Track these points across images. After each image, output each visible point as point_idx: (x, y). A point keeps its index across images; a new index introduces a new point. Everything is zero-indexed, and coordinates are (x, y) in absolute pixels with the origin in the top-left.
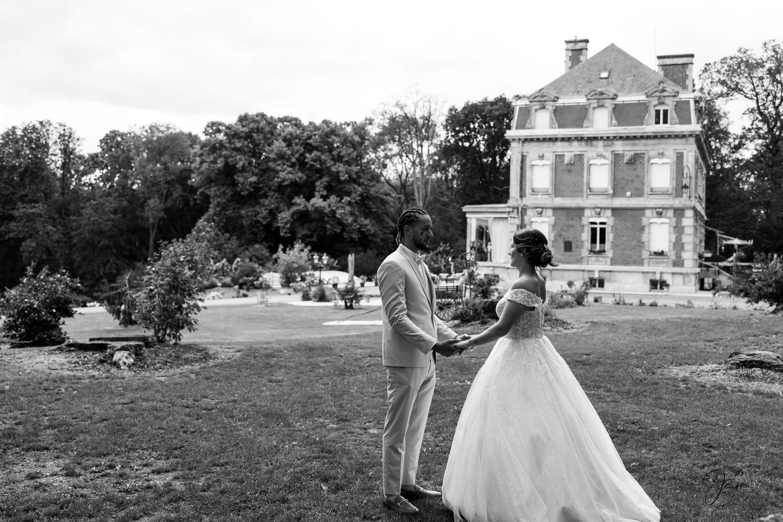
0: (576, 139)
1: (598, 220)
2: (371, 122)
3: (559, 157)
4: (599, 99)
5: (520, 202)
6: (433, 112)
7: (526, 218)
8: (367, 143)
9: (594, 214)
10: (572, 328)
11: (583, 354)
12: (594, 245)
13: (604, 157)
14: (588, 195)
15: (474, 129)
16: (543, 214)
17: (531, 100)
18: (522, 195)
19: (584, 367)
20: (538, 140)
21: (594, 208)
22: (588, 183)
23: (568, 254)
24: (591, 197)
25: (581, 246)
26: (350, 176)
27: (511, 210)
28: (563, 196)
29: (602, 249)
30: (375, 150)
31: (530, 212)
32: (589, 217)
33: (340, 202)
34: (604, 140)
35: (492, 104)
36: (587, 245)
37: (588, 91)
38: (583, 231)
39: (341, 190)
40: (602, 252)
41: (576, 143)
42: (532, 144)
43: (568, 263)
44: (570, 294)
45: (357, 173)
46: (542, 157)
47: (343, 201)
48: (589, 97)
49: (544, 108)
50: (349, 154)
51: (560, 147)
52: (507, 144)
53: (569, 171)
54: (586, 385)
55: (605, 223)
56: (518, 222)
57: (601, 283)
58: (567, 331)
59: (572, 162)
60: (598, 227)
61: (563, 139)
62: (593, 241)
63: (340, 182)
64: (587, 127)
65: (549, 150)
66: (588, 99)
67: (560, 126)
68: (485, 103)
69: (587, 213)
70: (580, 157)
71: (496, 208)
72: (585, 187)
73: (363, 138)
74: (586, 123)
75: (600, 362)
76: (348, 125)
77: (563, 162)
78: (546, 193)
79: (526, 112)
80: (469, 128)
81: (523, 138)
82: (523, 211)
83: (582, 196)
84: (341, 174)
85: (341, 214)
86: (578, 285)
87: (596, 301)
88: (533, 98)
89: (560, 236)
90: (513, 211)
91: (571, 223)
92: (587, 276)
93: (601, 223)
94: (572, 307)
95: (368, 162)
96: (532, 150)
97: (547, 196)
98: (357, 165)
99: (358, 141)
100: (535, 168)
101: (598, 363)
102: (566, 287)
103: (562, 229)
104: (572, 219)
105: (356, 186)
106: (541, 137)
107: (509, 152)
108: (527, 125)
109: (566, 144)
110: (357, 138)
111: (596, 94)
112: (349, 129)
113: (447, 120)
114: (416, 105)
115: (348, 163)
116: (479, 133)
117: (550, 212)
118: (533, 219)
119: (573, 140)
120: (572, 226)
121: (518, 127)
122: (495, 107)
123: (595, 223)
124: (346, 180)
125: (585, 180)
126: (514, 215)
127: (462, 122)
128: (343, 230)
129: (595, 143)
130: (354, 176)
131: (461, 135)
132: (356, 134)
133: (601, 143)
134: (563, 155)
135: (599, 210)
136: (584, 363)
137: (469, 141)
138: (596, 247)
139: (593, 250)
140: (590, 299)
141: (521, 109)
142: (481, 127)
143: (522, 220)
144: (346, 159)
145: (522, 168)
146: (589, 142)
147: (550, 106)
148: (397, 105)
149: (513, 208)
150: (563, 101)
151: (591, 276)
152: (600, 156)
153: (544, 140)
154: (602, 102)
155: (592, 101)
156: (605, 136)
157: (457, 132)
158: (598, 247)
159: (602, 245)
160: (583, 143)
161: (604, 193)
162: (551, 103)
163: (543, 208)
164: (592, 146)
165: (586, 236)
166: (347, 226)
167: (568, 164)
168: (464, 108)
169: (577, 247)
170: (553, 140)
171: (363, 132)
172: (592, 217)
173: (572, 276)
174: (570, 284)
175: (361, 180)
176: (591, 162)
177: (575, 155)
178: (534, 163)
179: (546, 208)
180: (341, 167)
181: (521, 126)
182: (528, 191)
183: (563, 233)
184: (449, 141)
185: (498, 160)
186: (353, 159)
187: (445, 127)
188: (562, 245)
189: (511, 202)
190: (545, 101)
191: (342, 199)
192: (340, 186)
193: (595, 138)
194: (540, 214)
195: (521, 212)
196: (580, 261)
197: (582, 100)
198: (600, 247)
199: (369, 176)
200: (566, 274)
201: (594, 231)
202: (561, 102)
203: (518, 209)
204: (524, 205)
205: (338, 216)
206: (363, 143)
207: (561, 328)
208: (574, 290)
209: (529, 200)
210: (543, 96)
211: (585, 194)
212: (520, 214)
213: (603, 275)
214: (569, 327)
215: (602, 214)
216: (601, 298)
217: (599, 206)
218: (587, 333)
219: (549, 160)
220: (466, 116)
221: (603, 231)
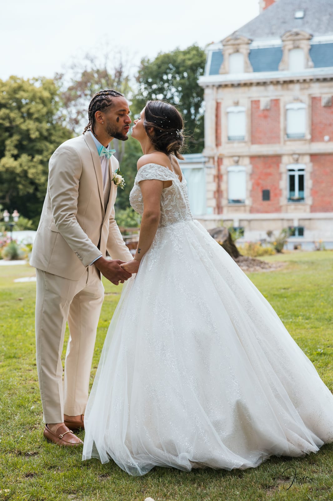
0: (271, 83)
1: (296, 167)
2: (60, 77)
3: (255, 103)
4: (294, 40)
5: (215, 151)
6: (124, 64)
7: (223, 168)
8: (57, 99)
9: (292, 160)
10: (270, 267)
11: (281, 288)
12: (292, 193)
13: (301, 101)
14: (285, 141)
15: (168, 81)
16: (240, 162)
17: (224, 43)
18: (218, 144)
19: (282, 300)
20: (233, 85)
21: (292, 155)
22: (285, 129)
23: (266, 203)
24: (288, 143)
25: (279, 194)
26: (41, 134)
27: (206, 159)
28: (260, 143)
29: (301, 196)
30: (66, 105)
31: (226, 162)
32: (287, 164)
33: (32, 160)
34: (301, 83)
35: (185, 53)
36: (286, 192)
37: (283, 32)
38: (280, 179)
39: (32, 148)
40: (301, 199)
41: (271, 88)
42: (227, 90)
43: (267, 212)
44: (269, 243)
45: (48, 130)
46: (237, 104)
47: (35, 160)
48: (284, 38)
49: (237, 51)
50: (38, 111)
51: (255, 93)
52: (201, 92)
53: (266, 117)
54: (283, 314)
55: (303, 170)
56: (214, 172)
57: (301, 232)
58: (264, 270)
59: (268, 107)
60: (297, 174)
61: (258, 84)
62: (292, 188)
63: (31, 140)
64: (283, 70)
65: (244, 96)
66: (283, 41)
67: (256, 70)
68: (177, 52)
69: (285, 159)
70: (276, 102)
71: (191, 159)
72: (282, 133)
73: (53, 94)
74: (281, 66)
75: (298, 295)
76: (37, 80)
77: (258, 107)
78: (241, 140)
79: (219, 56)
80: (162, 79)
81: (217, 84)
82: (220, 161)
83: (279, 142)
84: (31, 132)
85: (33, 174)
86: (277, 234)
87: (296, 248)
88: (225, 42)
89: (258, 184)
90: (209, 161)
91: (269, 171)
92: (286, 225)
93: (299, 170)
94: (271, 254)
95: (60, 118)
96: (227, 96)
97: (243, 144)
98: (48, 122)
99: (47, 98)
100: (230, 116)
101: (296, 295)
102: (265, 236)
103: (260, 178)
104: (270, 167)
105: (48, 144)
106: (236, 83)
107: (203, 104)
108: (221, 71)
109: (261, 88)
110: (46, 94)
111: (291, 35)
112: (38, 85)
113: (139, 72)
114: (107, 57)
115: (38, 120)
116: (172, 84)
117: (247, 161)
118: (230, 169)
119: (268, 85)
120: (270, 174)
121: (212, 73)
122: (188, 56)
123: (293, 170)
124: (36, 138)
125: (282, 126)
126: (211, 164)
127: (155, 73)
128: (36, 189)
129: (291, 86)
130: (45, 134)
131: (155, 87)
132: (45, 89)
133: (297, 87)
134: (259, 101)
135: (297, 157)
136: (281, 296)
137: (162, 93)
138: (294, 195)
139: (292, 197)
140: (289, 247)
141: (214, 54)
142: (174, 77)
143: (219, 170)
144: (36, 116)
145: (217, 116)
146: (285, 86)
147: (244, 49)
148: (87, 57)
149: (209, 158)
150: (258, 44)
151: (290, 224)
152: (297, 100)
153: (239, 85)
154: (297, 43)
155: (287, 43)
156: (301, 79)
157: (150, 84)
158: (297, 194)
159: (301, 192)
160: (279, 87)
161: (301, 138)
162: (245, 46)
163: (239, 157)
164: (288, 89)
165: (284, 184)
166: (40, 186)
167: (264, 110)
168: (157, 59)
169: (276, 195)
170: (248, 85)
171: (52, 87)
172: (290, 163)
173: (271, 226)
174: (270, 234)
175: (53, 138)
176: (288, 106)
177: (272, 100)
178: (229, 110)
179: (243, 156)
180: (30, 125)
181: (215, 71)
182: (223, 139)
183: (261, 181)
184: (142, 94)
185: (193, 111)
186: (43, 116)
187: (138, 80)
188: (260, 195)
189: (207, 151)
190: (238, 44)
191: (33, 157)
192: (31, 145)
193: (291, 82)
194: (237, 162)
195: (218, 162)
196: (278, 209)
197: (276, 42)
198: (299, 194)
199: (60, 133)
200: (265, 224)
201: (292, 178)
202: (255, 45)
203: (213, 158)
204: (220, 155)
205: (30, 176)
206: (52, 98)
207: (258, 268)
208: (273, 239)
209: (225, 149)
210: (236, 39)
211: (282, 140)
212: (216, 164)
213: (303, 224)
214: (267, 266)
215: (300, 161)
216: (300, 245)
217: (298, 152)
218: (285, 271)
219: (245, 106)
220: (159, 67)
221: (301, 178)
